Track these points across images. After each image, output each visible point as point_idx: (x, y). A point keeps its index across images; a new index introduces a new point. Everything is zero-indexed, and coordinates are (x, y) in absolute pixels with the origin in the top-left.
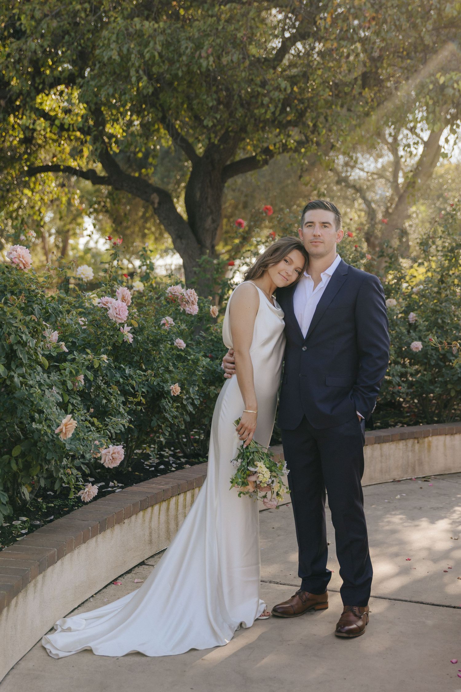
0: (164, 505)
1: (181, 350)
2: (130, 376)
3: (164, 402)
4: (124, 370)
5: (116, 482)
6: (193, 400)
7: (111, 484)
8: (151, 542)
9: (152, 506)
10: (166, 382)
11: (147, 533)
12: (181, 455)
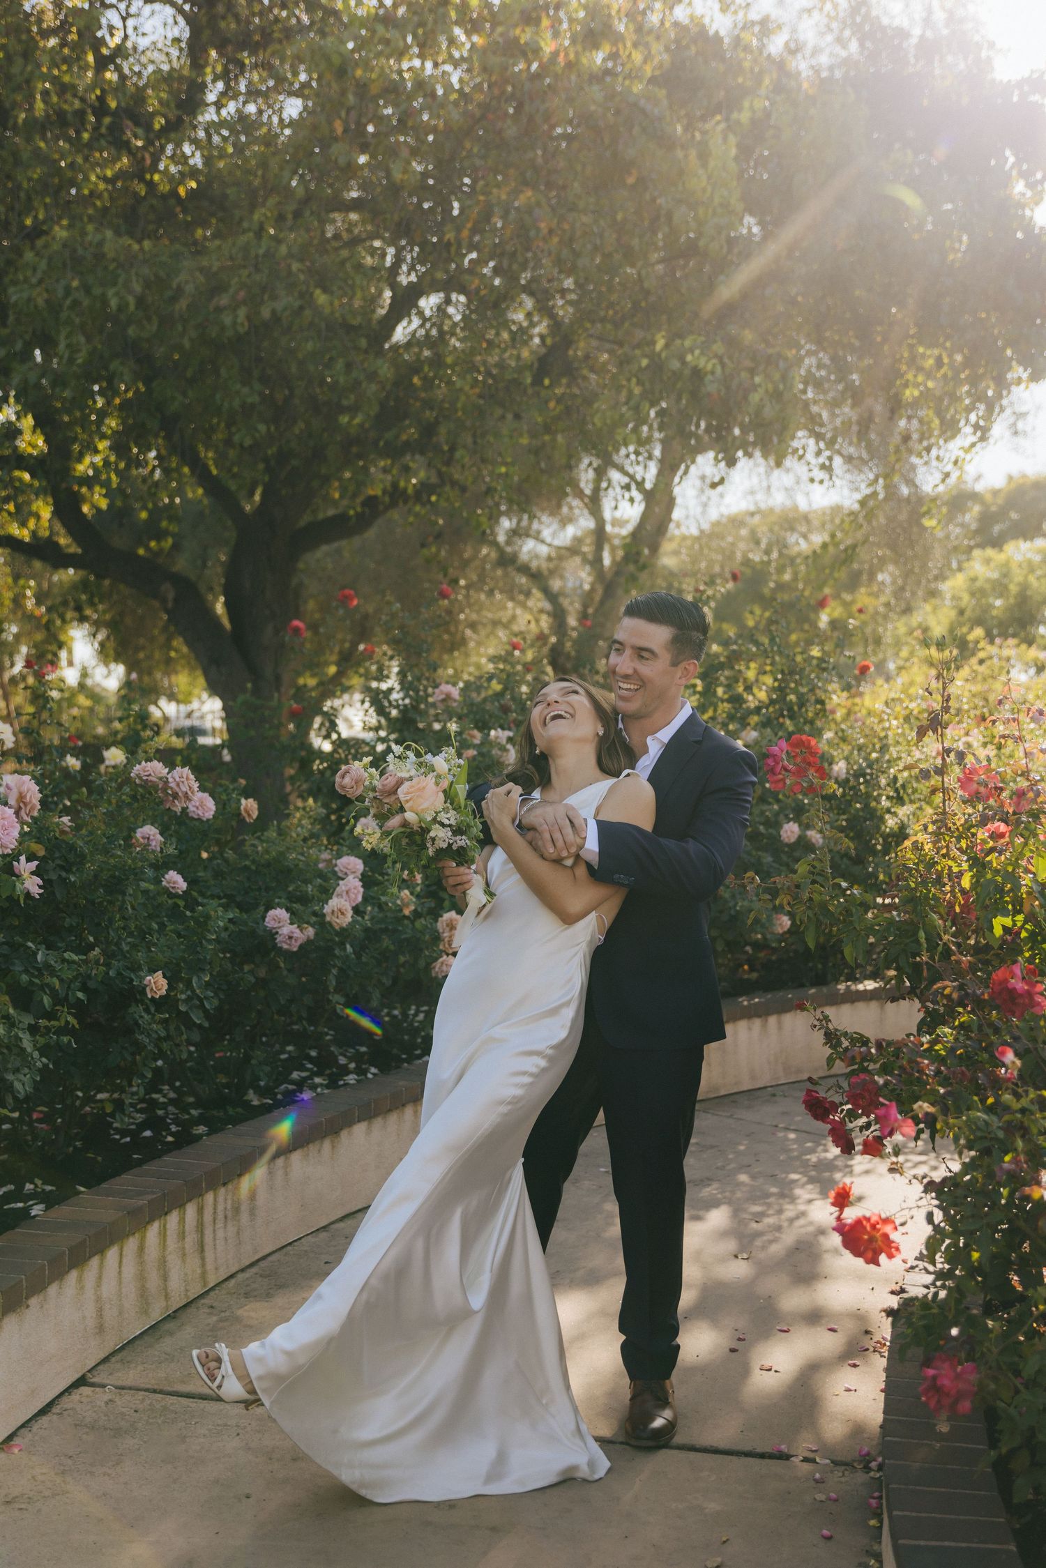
0: (131, 1244)
1: (176, 896)
2: (48, 966)
3: (137, 1011)
4: (35, 954)
5: (39, 1182)
6: (200, 1000)
7: (29, 1186)
8: (101, 1329)
9: (101, 1251)
10: (136, 968)
11: (90, 1310)
12: (191, 1100)
